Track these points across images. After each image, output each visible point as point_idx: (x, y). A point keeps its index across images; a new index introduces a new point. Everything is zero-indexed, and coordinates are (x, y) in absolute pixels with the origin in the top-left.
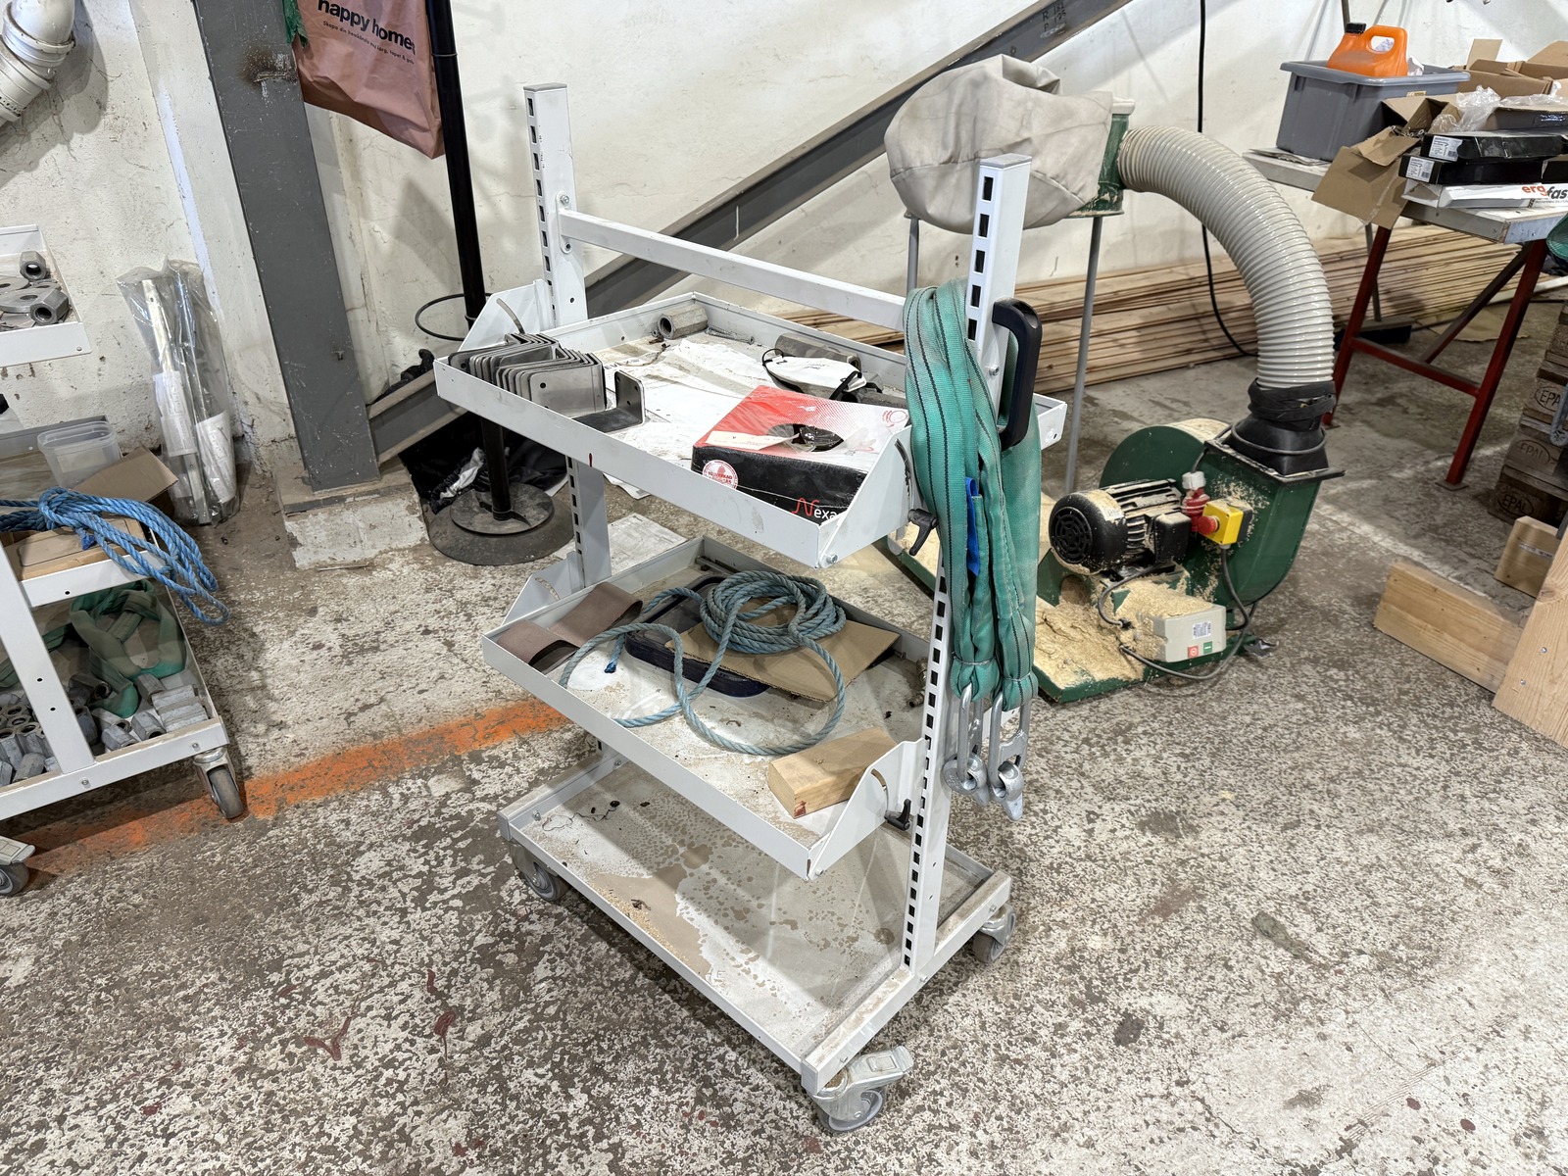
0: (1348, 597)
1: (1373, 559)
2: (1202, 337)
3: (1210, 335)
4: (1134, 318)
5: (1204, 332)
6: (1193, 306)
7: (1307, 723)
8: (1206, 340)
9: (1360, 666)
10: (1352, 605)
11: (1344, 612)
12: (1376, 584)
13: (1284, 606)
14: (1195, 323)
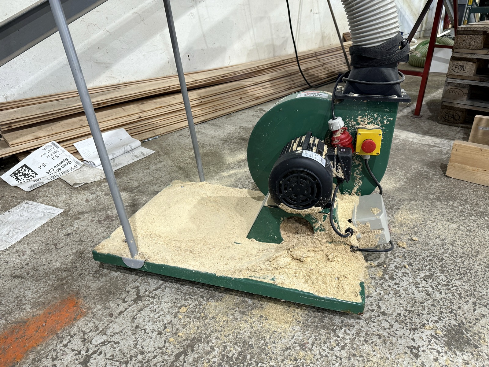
0: (424, 165)
1: (417, 148)
2: (292, 83)
3: (296, 82)
4: (267, 77)
5: (293, 81)
6: (286, 71)
7: (466, 235)
8: (295, 84)
9: (459, 196)
10: (428, 169)
11: (428, 172)
12: (428, 157)
13: (402, 175)
14: (288, 78)
